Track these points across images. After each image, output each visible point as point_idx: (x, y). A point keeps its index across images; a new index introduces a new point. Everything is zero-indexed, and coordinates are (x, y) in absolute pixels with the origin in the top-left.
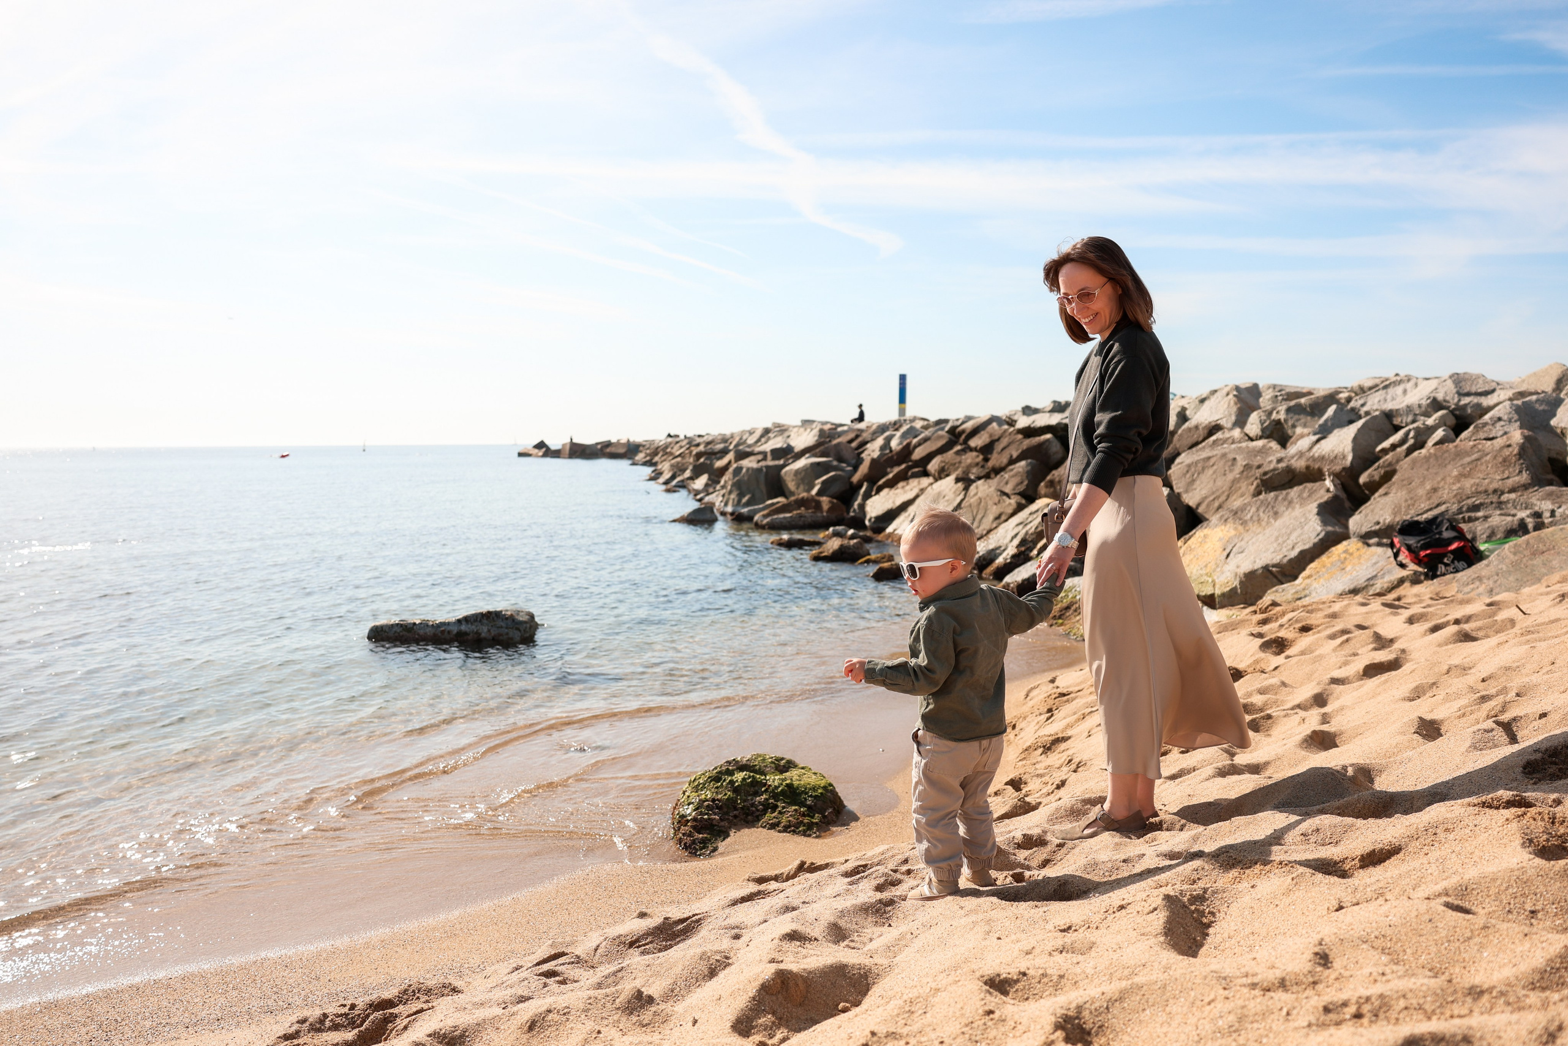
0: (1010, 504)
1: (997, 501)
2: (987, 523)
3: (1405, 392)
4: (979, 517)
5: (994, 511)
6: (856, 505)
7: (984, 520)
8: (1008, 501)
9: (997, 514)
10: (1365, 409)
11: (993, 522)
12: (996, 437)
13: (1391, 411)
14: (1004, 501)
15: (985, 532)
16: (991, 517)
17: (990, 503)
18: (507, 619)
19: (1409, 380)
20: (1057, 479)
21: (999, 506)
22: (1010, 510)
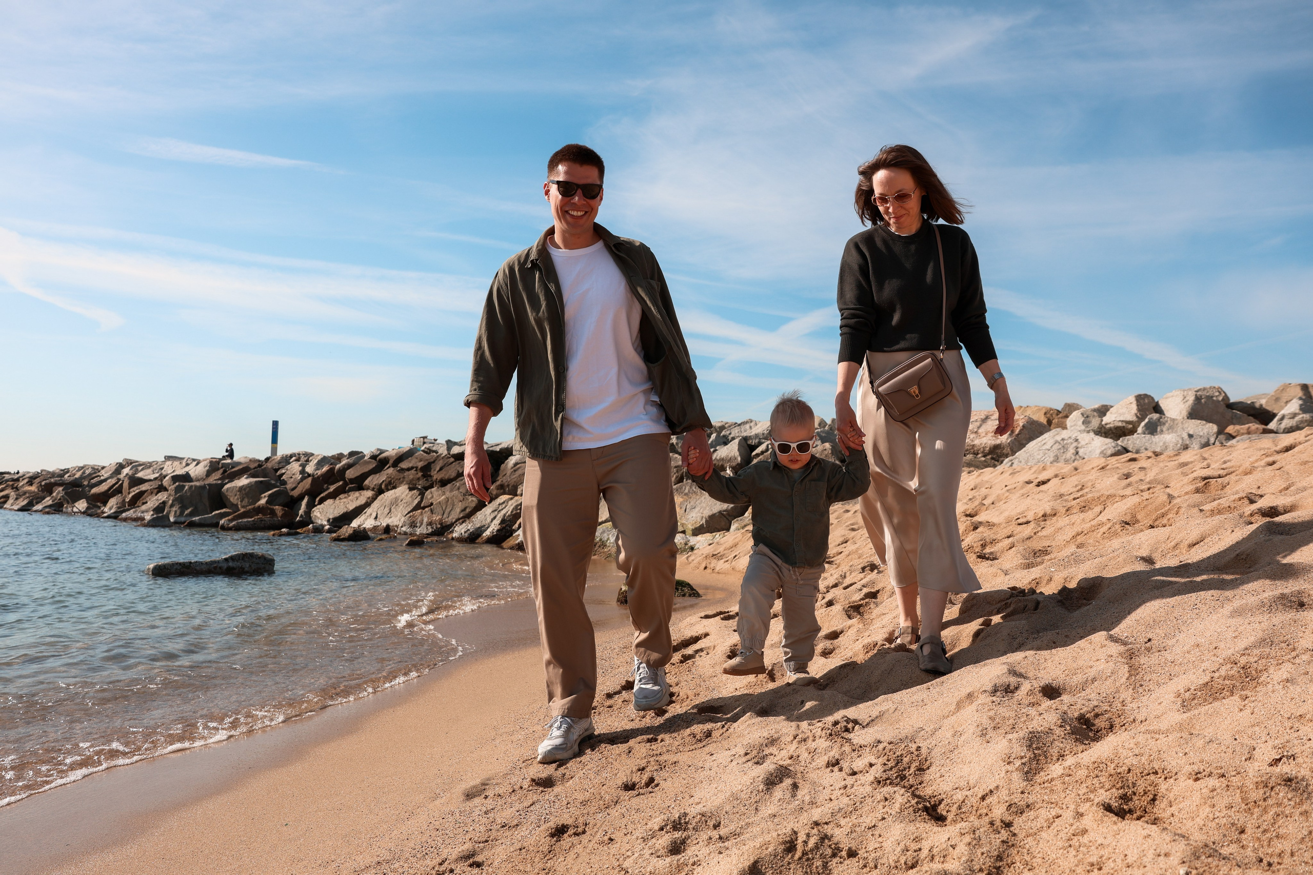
0: (472, 501)
1: (462, 499)
2: (456, 514)
3: (751, 427)
4: (448, 510)
5: (459, 507)
6: (301, 512)
7: (453, 512)
8: (470, 498)
9: (463, 507)
10: (731, 436)
11: (460, 513)
12: (432, 460)
13: (746, 437)
14: (467, 499)
15: (454, 520)
16: (458, 510)
17: (456, 501)
18: (260, 558)
19: (751, 422)
20: (506, 484)
21: (464, 502)
22: (473, 505)
